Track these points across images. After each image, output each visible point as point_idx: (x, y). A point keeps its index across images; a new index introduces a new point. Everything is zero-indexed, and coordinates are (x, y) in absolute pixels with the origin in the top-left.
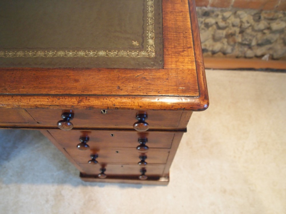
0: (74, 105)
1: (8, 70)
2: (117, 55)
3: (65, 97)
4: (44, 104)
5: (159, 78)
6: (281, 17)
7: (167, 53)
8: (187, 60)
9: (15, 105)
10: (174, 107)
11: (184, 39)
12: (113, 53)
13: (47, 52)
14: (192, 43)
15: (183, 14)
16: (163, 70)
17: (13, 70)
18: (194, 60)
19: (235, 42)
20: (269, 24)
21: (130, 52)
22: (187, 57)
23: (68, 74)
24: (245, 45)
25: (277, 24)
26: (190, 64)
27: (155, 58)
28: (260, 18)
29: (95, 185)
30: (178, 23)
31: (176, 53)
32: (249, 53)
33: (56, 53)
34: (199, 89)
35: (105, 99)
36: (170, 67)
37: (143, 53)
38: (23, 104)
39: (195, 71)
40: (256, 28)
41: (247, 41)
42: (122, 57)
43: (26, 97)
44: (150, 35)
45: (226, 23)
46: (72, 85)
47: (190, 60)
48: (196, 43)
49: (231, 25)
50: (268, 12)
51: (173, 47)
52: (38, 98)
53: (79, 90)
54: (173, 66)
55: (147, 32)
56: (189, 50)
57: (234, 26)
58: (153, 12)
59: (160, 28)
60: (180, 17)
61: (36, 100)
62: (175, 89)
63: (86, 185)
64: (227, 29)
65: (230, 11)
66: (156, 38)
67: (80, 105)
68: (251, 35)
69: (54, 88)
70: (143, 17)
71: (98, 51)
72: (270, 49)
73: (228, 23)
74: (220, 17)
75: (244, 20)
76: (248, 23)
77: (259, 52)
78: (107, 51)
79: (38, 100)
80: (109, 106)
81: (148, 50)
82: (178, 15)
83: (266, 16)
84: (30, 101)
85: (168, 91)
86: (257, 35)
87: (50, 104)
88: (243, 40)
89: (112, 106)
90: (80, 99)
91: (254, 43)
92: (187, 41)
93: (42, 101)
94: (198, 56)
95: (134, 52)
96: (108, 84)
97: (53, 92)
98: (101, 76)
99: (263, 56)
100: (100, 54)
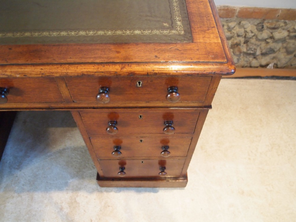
0: (118, 71)
1: (54, 46)
2: (151, 33)
3: (109, 65)
4: (90, 71)
5: (191, 49)
6: (282, 26)
7: (194, 31)
8: (212, 36)
9: (63, 73)
10: (205, 71)
11: (207, 21)
12: (147, 32)
13: (88, 32)
14: (215, 24)
15: (203, 3)
16: (193, 44)
17: (59, 45)
18: (219, 36)
19: (241, 52)
20: (272, 33)
21: (162, 31)
22: (212, 34)
23: (109, 48)
24: (250, 54)
25: (279, 33)
26: (216, 39)
27: (185, 35)
28: (263, 27)
29: (111, 191)
30: (200, 10)
31: (202, 31)
32: (255, 63)
33: (96, 32)
34: (226, 57)
35: (145, 66)
36: (198, 41)
37: (174, 32)
38: (71, 71)
39: (221, 44)
40: (260, 37)
41: (252, 51)
42: (156, 35)
43: (74, 65)
44: (178, 18)
45: (231, 33)
46: (114, 55)
47: (215, 36)
48: (218, 24)
49: (236, 35)
50: (270, 21)
51: (199, 27)
52: (84, 66)
53: (122, 59)
54: (201, 41)
55: (175, 16)
56: (213, 29)
57: (238, 36)
58: (178, 2)
59: (185, 13)
60: (202, 5)
61: (83, 67)
62: (206, 57)
63: (101, 192)
64: (233, 39)
65: (235, 21)
66: (183, 21)
67: (123, 71)
68: (255, 45)
69: (99, 58)
70: (170, 6)
71: (134, 30)
72: (274, 58)
73: (234, 33)
74: (226, 27)
75: (248, 30)
76: (252, 32)
77: (264, 61)
78: (142, 30)
79: (85, 67)
80: (148, 71)
81: (178, 29)
82: (200, 4)
83: (268, 25)
84: (77, 68)
85: (200, 58)
86: (261, 44)
87: (96, 71)
88: (247, 50)
89: (151, 71)
90: (123, 66)
91: (258, 52)
92: (210, 23)
93: (89, 68)
94: (221, 34)
95: (166, 31)
96: (146, 54)
97: (98, 61)
98: (139, 49)
99: (267, 65)
100: (136, 33)
